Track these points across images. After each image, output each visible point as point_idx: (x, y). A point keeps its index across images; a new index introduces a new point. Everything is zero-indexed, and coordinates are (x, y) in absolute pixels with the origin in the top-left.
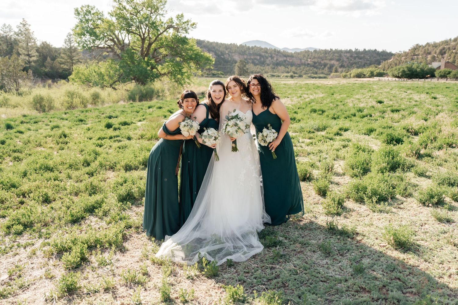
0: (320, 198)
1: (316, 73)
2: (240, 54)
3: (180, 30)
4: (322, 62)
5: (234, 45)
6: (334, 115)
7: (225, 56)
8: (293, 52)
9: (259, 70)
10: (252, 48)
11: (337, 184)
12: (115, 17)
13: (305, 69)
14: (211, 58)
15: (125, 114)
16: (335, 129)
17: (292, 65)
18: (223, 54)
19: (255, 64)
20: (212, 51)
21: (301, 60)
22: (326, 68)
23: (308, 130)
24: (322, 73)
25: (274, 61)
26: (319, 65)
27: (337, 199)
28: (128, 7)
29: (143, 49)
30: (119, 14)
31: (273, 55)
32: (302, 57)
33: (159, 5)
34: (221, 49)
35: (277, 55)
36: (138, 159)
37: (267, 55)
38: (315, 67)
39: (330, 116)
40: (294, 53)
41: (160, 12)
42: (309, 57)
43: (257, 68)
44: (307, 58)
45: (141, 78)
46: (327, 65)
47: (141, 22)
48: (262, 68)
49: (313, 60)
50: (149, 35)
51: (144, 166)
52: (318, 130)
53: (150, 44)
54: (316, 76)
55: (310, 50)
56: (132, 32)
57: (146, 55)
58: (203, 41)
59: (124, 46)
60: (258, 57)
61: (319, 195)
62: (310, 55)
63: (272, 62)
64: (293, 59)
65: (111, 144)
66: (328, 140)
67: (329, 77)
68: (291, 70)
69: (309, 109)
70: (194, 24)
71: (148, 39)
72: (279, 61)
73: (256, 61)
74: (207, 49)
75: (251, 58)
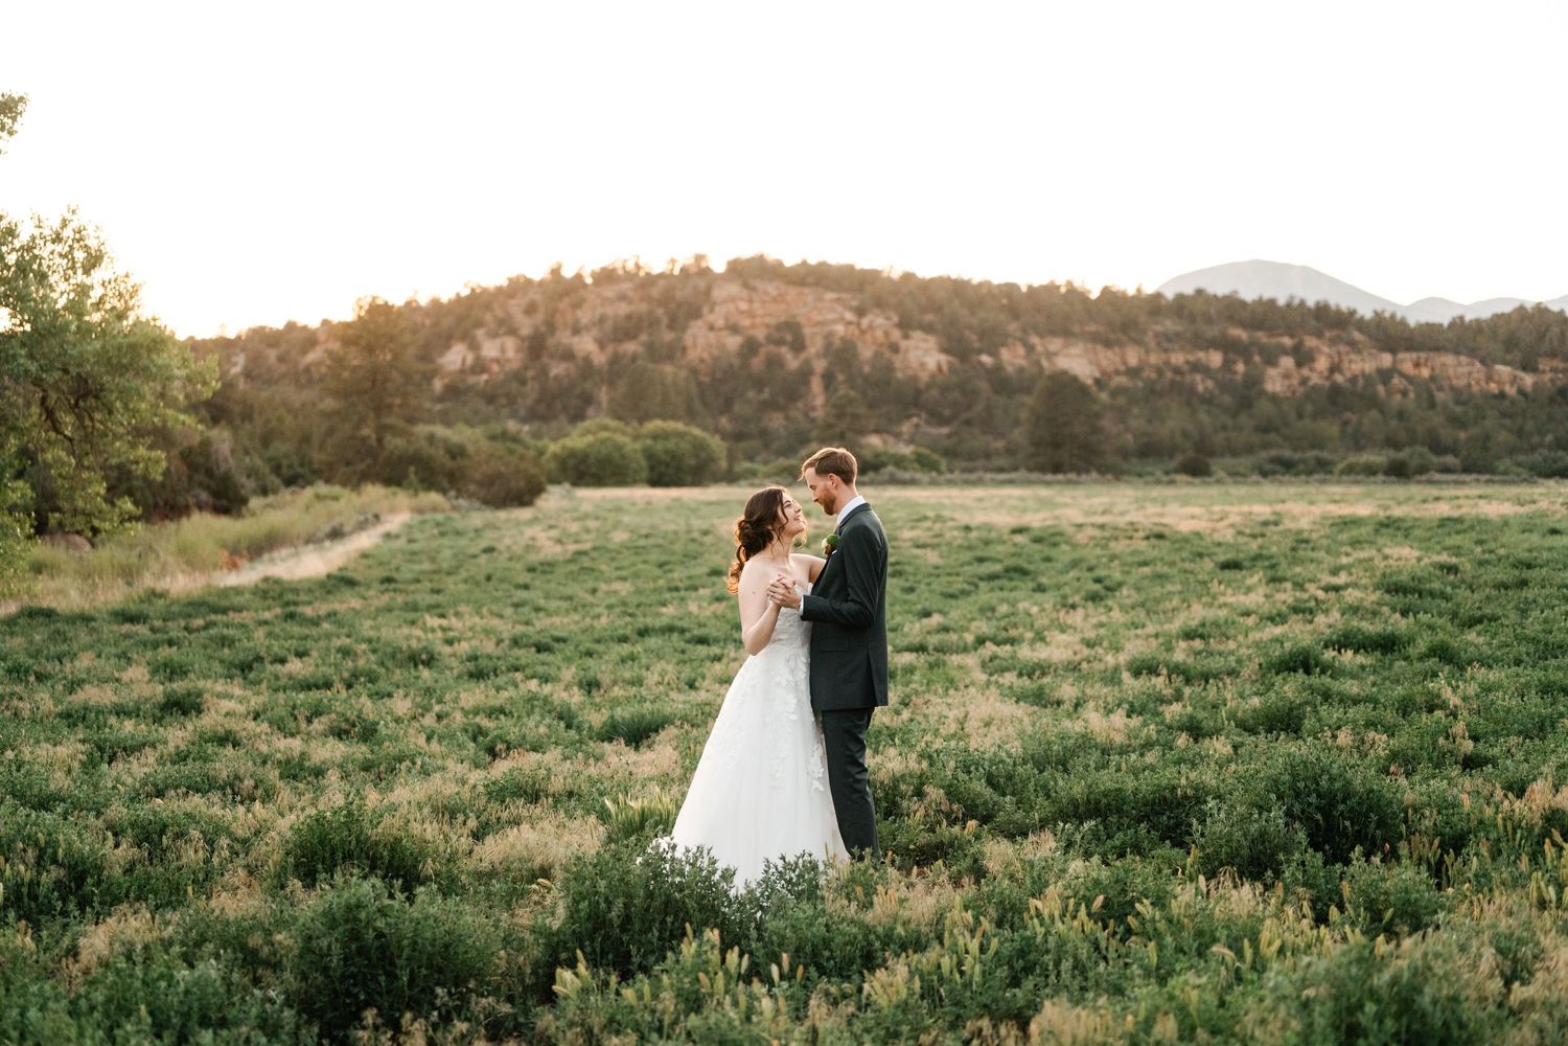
2: (1097, 338)
5: (1075, 295)
7: (1005, 354)
10: (1181, 303)
18: (992, 339)
20: (928, 329)
21: (1489, 364)
25: (1315, 379)
31: (1311, 342)
32: (1499, 348)
34: (981, 316)
35: (1334, 340)
37: (1268, 342)
40: (1452, 325)
42: (1548, 348)
44: (1535, 356)
60: (1216, 359)
62: (1555, 330)
63: (1304, 381)
64: (1439, 359)
72: (1349, 375)
73: (1198, 377)
74: (896, 319)
75: (1167, 363)
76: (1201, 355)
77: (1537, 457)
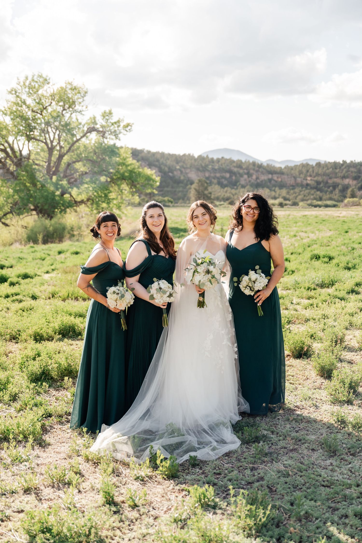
0: (324, 381)
1: (321, 199)
2: (198, 169)
3: (107, 135)
4: (330, 181)
5: (190, 157)
6: (348, 264)
7: (175, 173)
8: (283, 167)
9: (228, 195)
10: (218, 160)
11: (350, 362)
12: (10, 115)
13: (302, 193)
14: (154, 177)
15: (24, 261)
16: (349, 284)
17: (282, 186)
18: (171, 170)
19: (223, 186)
20: (155, 166)
21: (295, 178)
22: (337, 191)
23: (307, 285)
24: (331, 199)
25: (252, 181)
26: (325, 187)
27: (347, 381)
28: (29, 101)
29: (49, 164)
30: (16, 112)
31: (251, 171)
32: (297, 174)
33: (76, 97)
34: (169, 163)
35: (257, 171)
36: (52, 325)
37: (241, 171)
38: (318, 189)
39: (342, 265)
40: (285, 168)
41: (78, 107)
42: (308, 174)
43: (226, 192)
44: (306, 176)
45: (46, 207)
46: (338, 186)
47: (48, 124)
48: (233, 191)
49: (316, 179)
50: (59, 143)
51: (60, 336)
52: (322, 286)
53: (61, 157)
54: (320, 203)
55: (311, 163)
56: (34, 138)
57: (55, 173)
58: (141, 151)
59: (21, 159)
60: (228, 175)
61: (322, 376)
62: (311, 170)
63: (250, 181)
64: (283, 176)
65: (8, 305)
66: (337, 300)
67: (342, 204)
68: (279, 195)
69: (308, 255)
70: (128, 125)
71: (58, 148)
72: (261, 180)
73: (223, 180)
74: (147, 163)
75: (215, 176)
76: (224, 174)
77: (309, 202)
